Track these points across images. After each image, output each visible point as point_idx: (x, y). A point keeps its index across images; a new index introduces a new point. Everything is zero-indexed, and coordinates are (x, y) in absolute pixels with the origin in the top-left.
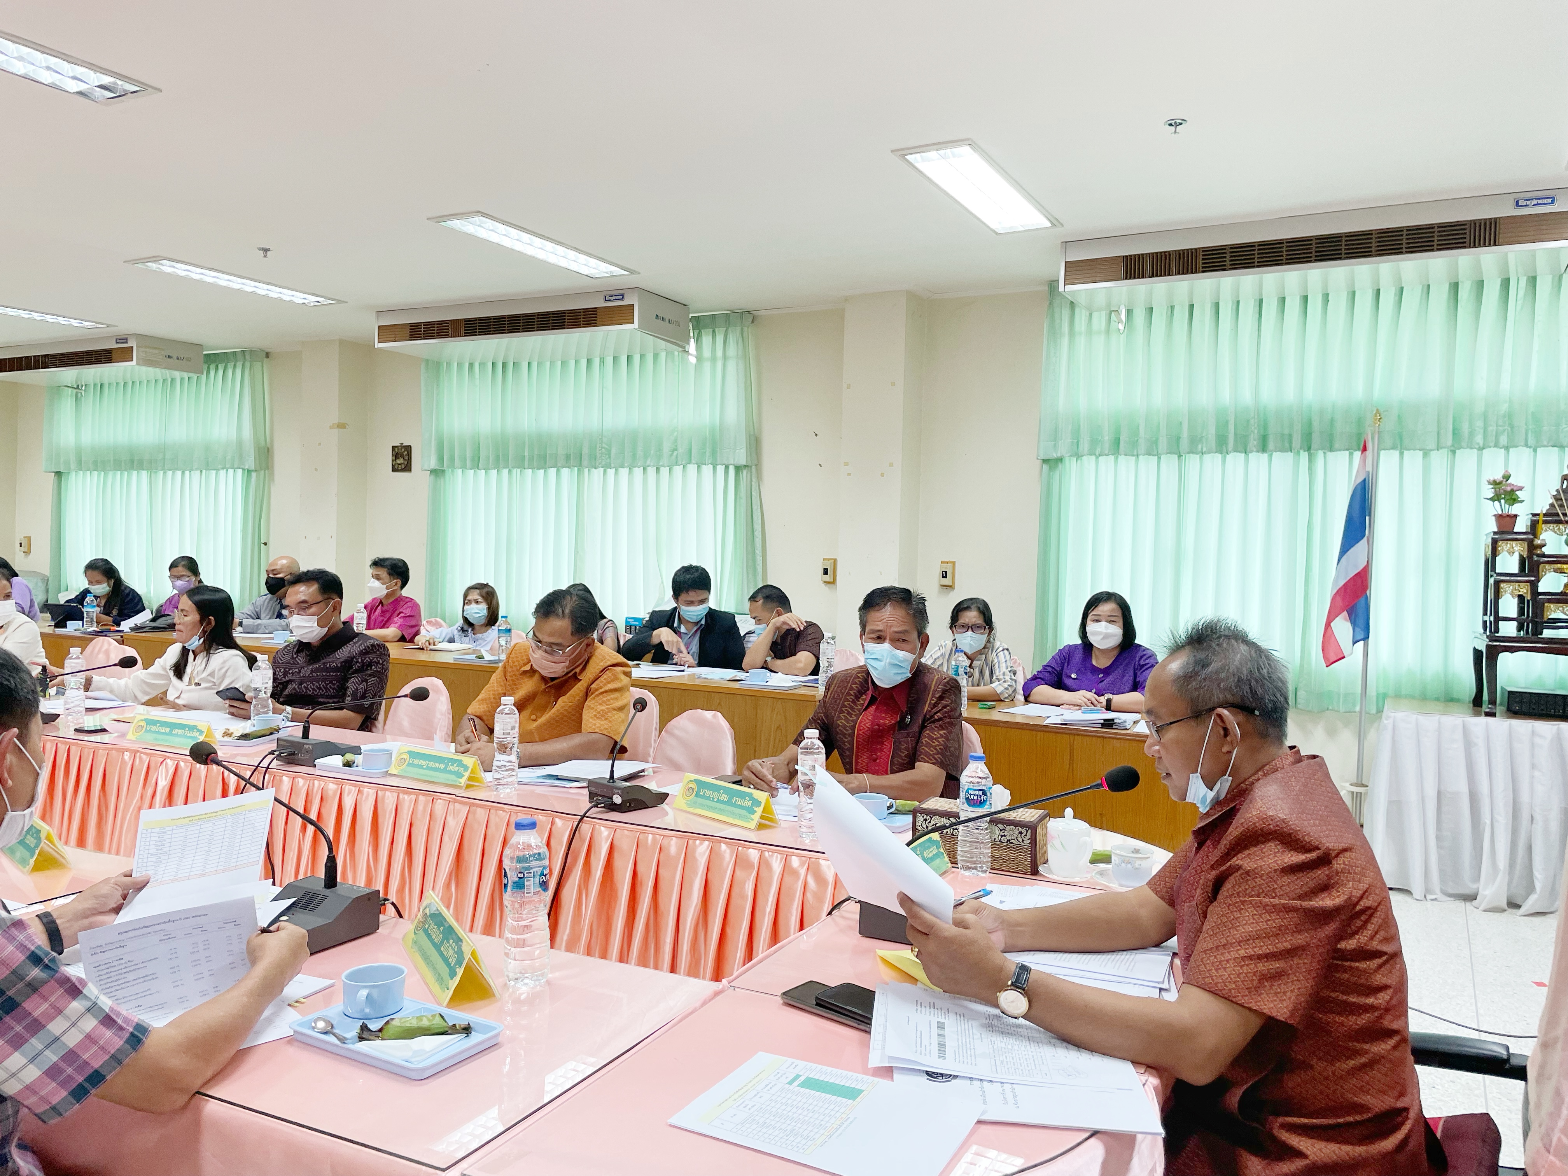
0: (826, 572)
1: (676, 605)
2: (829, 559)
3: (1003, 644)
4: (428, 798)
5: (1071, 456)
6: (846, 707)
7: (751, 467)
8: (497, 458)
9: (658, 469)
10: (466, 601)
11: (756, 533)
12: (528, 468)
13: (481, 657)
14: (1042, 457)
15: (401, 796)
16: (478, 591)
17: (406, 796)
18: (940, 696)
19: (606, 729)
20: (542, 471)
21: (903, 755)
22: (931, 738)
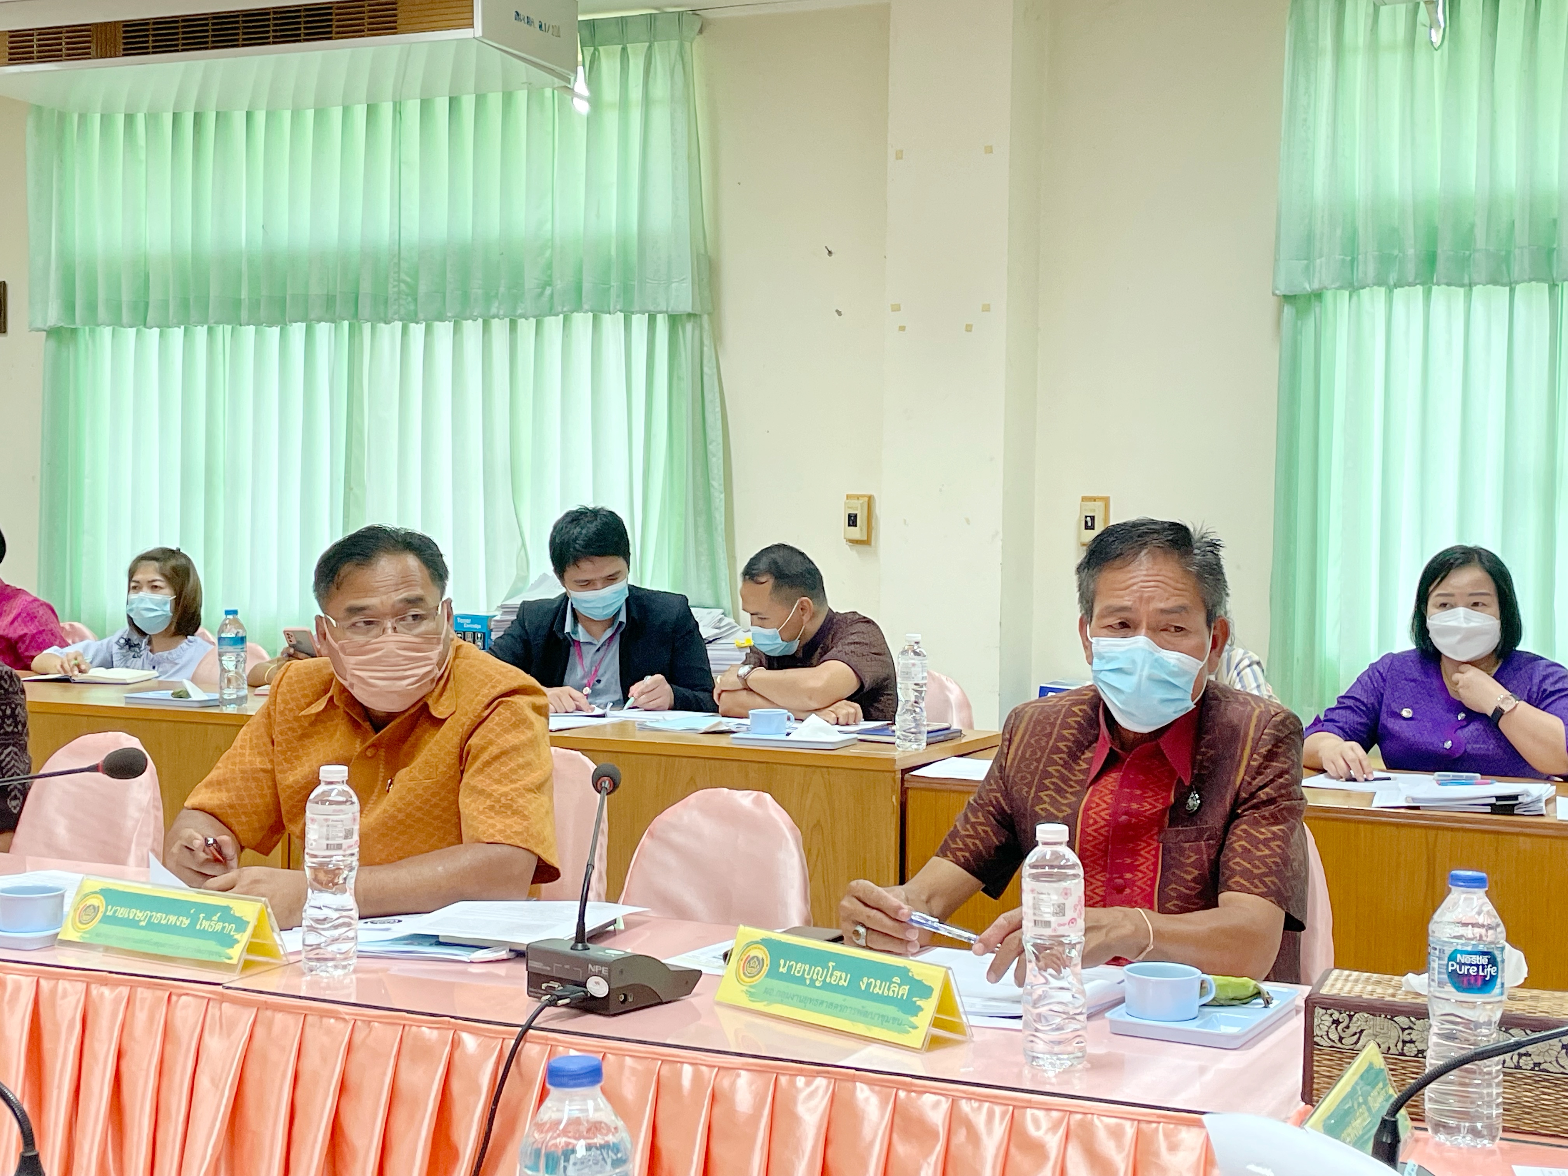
0: (852, 521)
1: (564, 590)
2: (858, 497)
3: (1251, 653)
4: (159, 993)
5: (1341, 288)
6: (1052, 776)
7: (700, 316)
8: (185, 304)
9: (513, 324)
10: (134, 587)
11: (711, 447)
12: (249, 324)
13: (181, 695)
14: (1282, 290)
15: (95, 990)
16: (156, 564)
17: (106, 991)
18: (1269, 751)
19: (517, 833)
20: (275, 331)
21: (1189, 877)
22: (1255, 842)
